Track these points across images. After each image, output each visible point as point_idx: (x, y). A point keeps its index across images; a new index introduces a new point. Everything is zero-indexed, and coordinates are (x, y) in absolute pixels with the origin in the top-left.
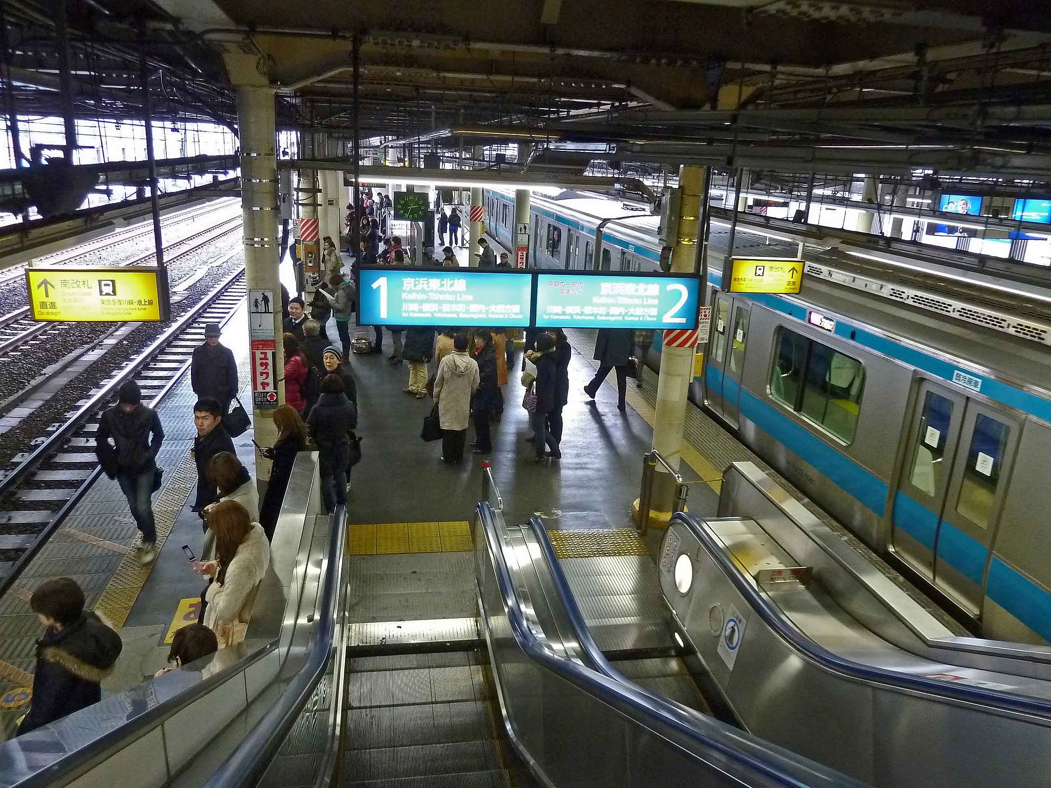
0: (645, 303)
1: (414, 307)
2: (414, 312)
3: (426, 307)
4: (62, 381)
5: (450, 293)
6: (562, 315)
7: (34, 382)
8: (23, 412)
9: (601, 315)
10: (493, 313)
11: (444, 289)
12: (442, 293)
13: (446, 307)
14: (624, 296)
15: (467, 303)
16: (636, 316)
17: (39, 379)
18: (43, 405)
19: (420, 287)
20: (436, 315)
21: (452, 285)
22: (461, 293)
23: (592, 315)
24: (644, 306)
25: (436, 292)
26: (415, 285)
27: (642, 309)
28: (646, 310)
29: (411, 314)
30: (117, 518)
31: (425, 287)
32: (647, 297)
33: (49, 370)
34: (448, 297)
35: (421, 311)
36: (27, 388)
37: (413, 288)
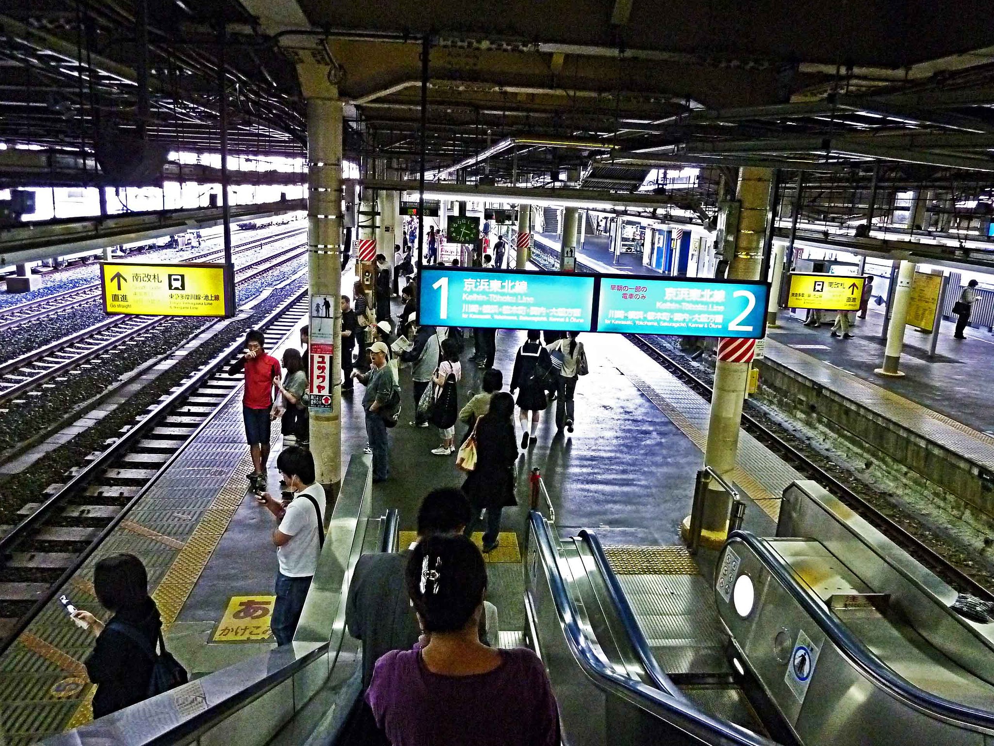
0: (710, 309)
1: (474, 308)
2: (474, 313)
3: (487, 308)
4: (136, 387)
5: (511, 295)
6: (623, 320)
7: (110, 388)
8: (100, 414)
9: (665, 321)
10: (554, 316)
11: (505, 290)
12: (503, 294)
13: (506, 309)
14: (688, 302)
15: (528, 305)
16: (701, 323)
17: (115, 385)
18: (117, 409)
19: (481, 288)
20: (496, 317)
21: (513, 287)
22: (521, 295)
23: (656, 320)
24: (709, 313)
25: (497, 293)
26: (476, 287)
27: (707, 315)
28: (711, 316)
29: (471, 316)
30: (176, 514)
31: (486, 287)
32: (713, 303)
33: (125, 377)
34: (508, 299)
35: (480, 313)
36: (104, 393)
37: (474, 289)
